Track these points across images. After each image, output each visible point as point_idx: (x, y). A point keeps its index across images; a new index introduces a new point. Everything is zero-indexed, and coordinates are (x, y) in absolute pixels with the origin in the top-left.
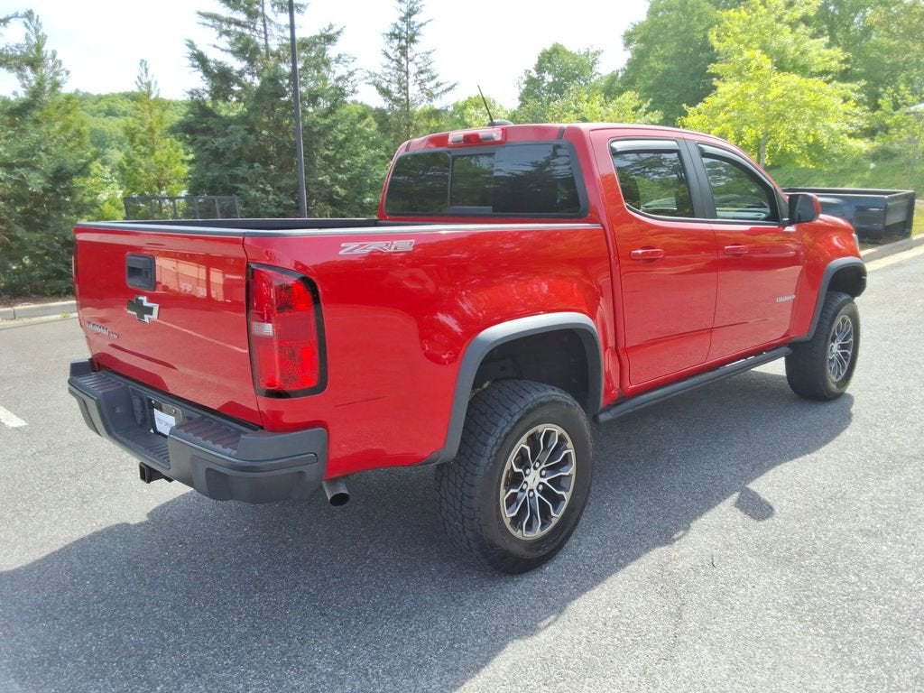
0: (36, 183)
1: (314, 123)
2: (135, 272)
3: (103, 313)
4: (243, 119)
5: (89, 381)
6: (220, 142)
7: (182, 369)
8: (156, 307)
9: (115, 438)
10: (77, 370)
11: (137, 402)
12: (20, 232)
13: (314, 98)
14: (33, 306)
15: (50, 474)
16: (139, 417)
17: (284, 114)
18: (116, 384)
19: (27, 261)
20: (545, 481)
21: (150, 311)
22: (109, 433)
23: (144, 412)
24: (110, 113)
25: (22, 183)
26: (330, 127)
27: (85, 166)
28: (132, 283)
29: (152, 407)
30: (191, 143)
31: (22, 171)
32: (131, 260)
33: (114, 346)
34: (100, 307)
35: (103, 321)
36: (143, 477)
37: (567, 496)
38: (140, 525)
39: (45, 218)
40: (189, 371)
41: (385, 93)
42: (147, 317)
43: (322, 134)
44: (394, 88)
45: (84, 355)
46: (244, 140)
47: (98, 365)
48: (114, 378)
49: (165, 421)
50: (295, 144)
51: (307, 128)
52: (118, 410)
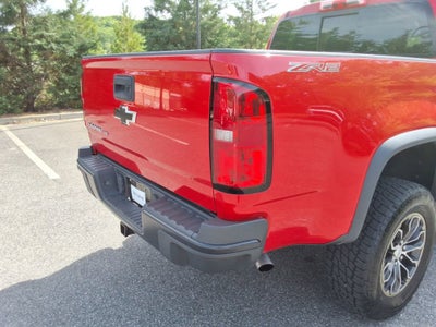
0: (71, 52)
1: (205, 23)
2: (119, 87)
3: (100, 118)
4: (170, 21)
5: (90, 162)
6: (159, 32)
7: (151, 160)
8: (134, 114)
9: (105, 202)
10: (83, 153)
11: (119, 179)
12: (63, 76)
13: (205, 10)
14: (69, 113)
15: (70, 209)
16: (121, 189)
17: (191, 19)
18: (107, 165)
19: (67, 91)
20: (405, 253)
21: (130, 117)
22: (102, 199)
23: (124, 185)
24: (107, 25)
25: (64, 52)
26: (213, 26)
27: (95, 44)
28: (118, 96)
29: (130, 183)
30: (144, 34)
31: (64, 45)
32: (117, 79)
33: (105, 140)
34: (99, 114)
35: (100, 122)
36: (123, 232)
37: (417, 263)
38: (119, 250)
39: (75, 70)
40: (155, 162)
41: (240, 8)
42: (128, 121)
43: (209, 29)
44: (245, 6)
45: (88, 144)
46: (171, 31)
47: (95, 151)
48: (105, 161)
49: (139, 195)
50: (196, 35)
51: (202, 26)
52: (107, 183)
